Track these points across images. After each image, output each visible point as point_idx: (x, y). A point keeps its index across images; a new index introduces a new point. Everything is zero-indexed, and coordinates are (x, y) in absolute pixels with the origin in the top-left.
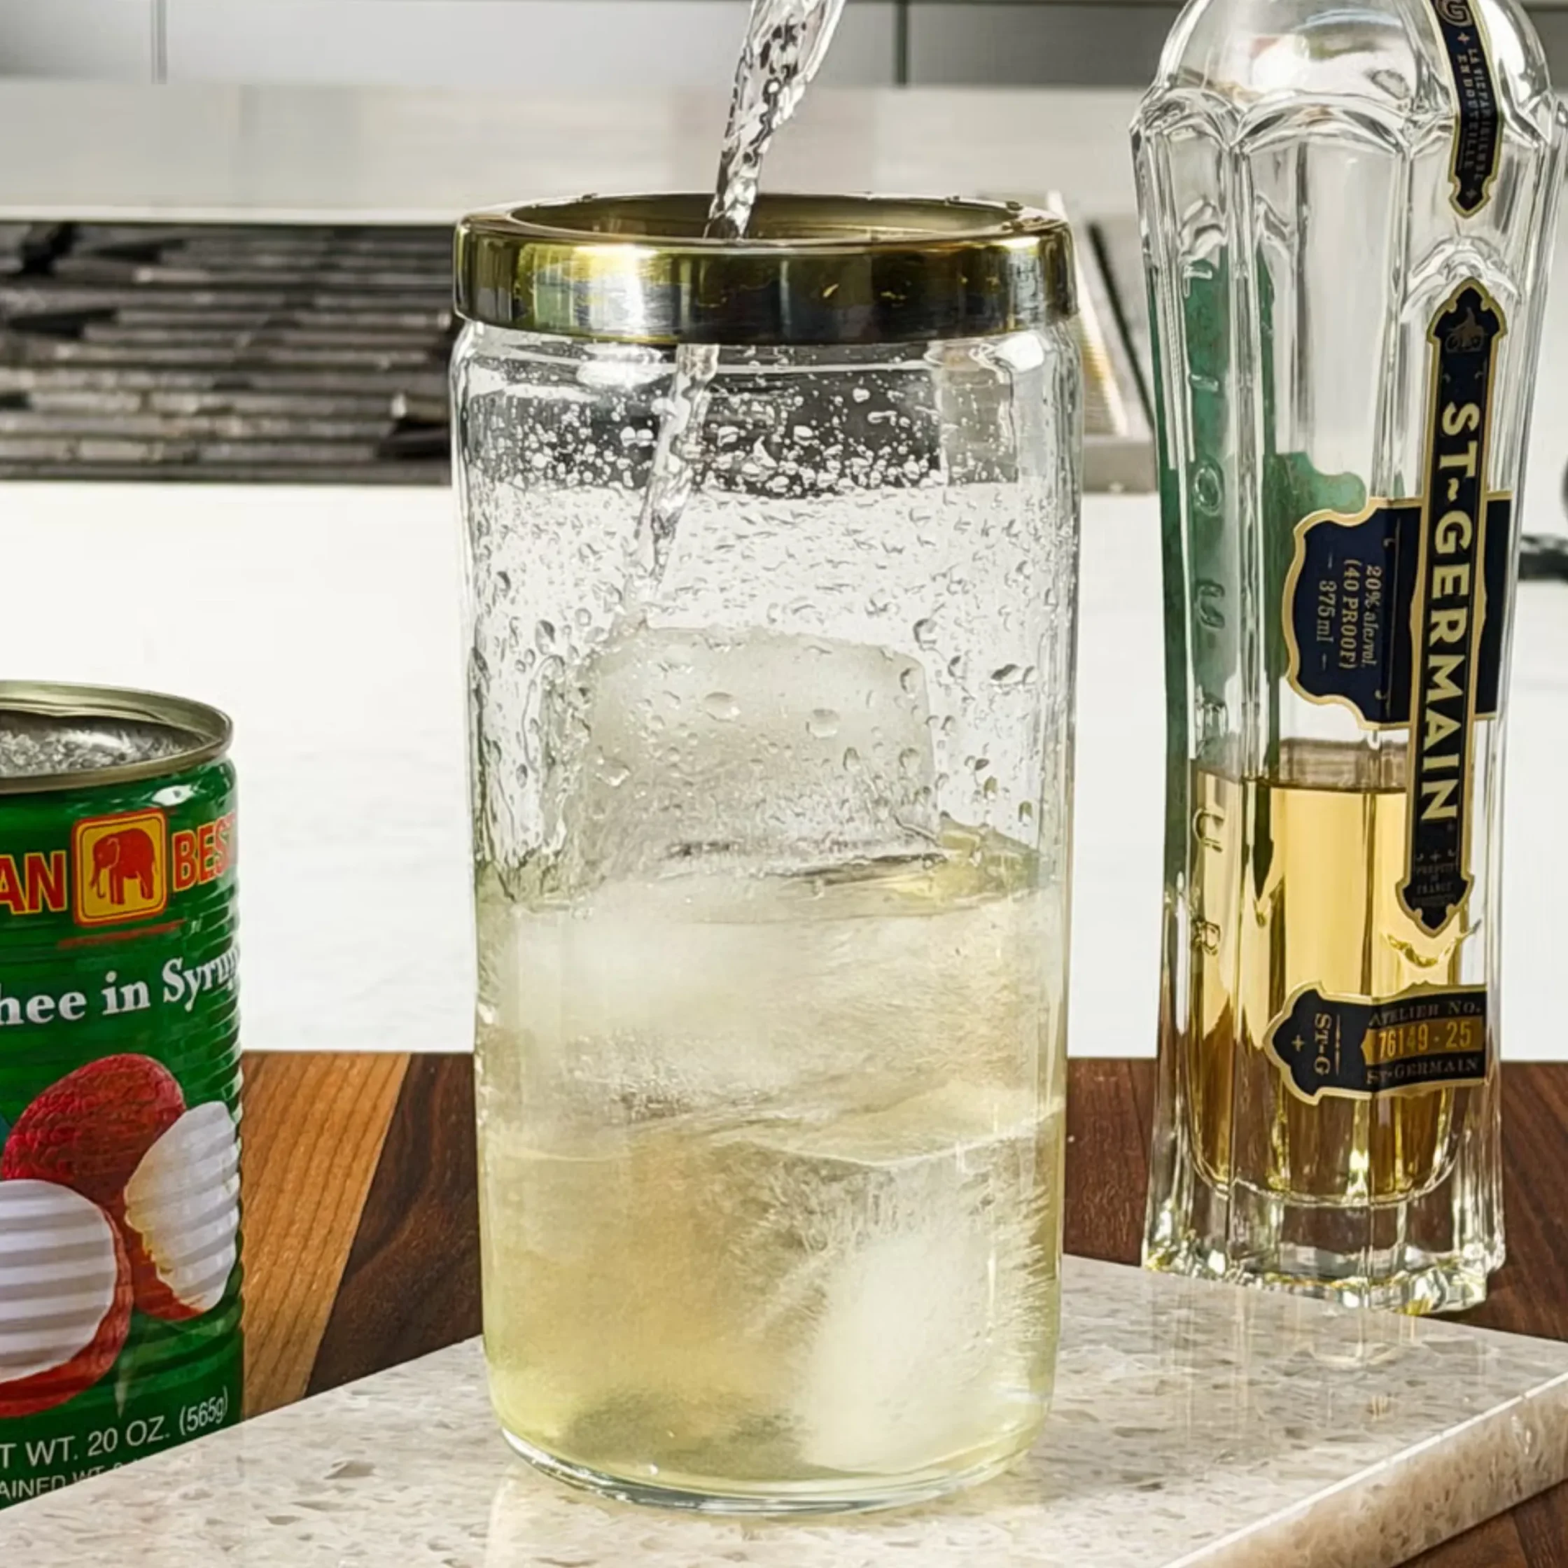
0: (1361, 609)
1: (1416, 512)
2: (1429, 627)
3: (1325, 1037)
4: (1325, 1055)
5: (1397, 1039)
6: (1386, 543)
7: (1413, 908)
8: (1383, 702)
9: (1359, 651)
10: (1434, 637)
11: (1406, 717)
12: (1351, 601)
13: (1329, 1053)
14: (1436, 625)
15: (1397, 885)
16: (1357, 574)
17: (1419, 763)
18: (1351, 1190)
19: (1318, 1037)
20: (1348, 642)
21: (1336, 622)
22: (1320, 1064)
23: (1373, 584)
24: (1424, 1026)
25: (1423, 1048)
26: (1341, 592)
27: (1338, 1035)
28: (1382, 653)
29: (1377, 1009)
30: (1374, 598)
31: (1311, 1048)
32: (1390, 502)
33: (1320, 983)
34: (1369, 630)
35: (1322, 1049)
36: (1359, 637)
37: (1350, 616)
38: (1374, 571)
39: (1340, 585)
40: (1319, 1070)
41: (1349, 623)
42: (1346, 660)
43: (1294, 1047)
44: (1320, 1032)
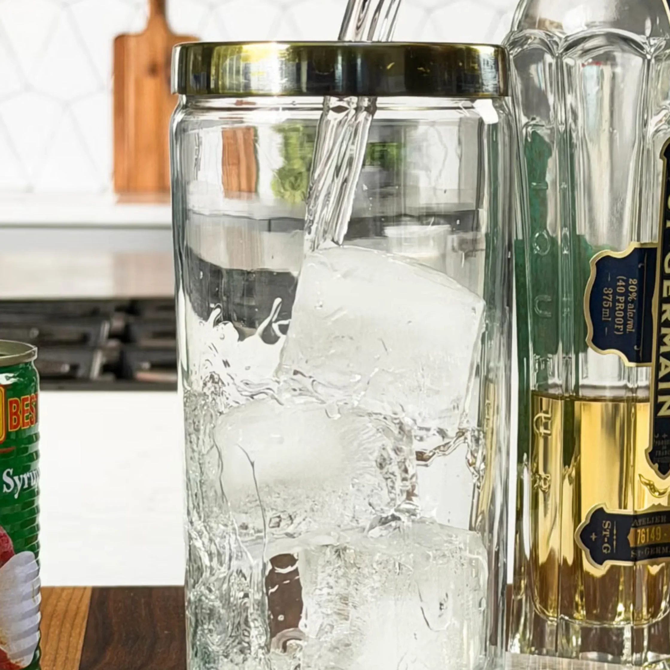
0: (626, 302)
1: (655, 250)
2: (661, 313)
3: (608, 533)
4: (608, 543)
5: (646, 534)
6: (640, 266)
7: (654, 463)
8: (638, 352)
9: (625, 324)
10: (664, 318)
11: (650, 360)
12: (620, 298)
13: (610, 542)
14: (665, 311)
15: (646, 450)
16: (624, 284)
17: (656, 386)
18: (617, 619)
19: (604, 533)
20: (619, 320)
21: (613, 310)
22: (605, 548)
23: (633, 289)
24: (659, 528)
25: (658, 539)
26: (615, 293)
27: (615, 532)
28: (638, 326)
29: (636, 517)
30: (633, 296)
31: (601, 539)
32: (642, 244)
33: (605, 504)
34: (630, 313)
35: (606, 540)
36: (625, 318)
37: (621, 306)
38: (635, 282)
39: (615, 290)
40: (605, 551)
41: (620, 310)
42: (618, 330)
43: (591, 539)
44: (605, 530)
